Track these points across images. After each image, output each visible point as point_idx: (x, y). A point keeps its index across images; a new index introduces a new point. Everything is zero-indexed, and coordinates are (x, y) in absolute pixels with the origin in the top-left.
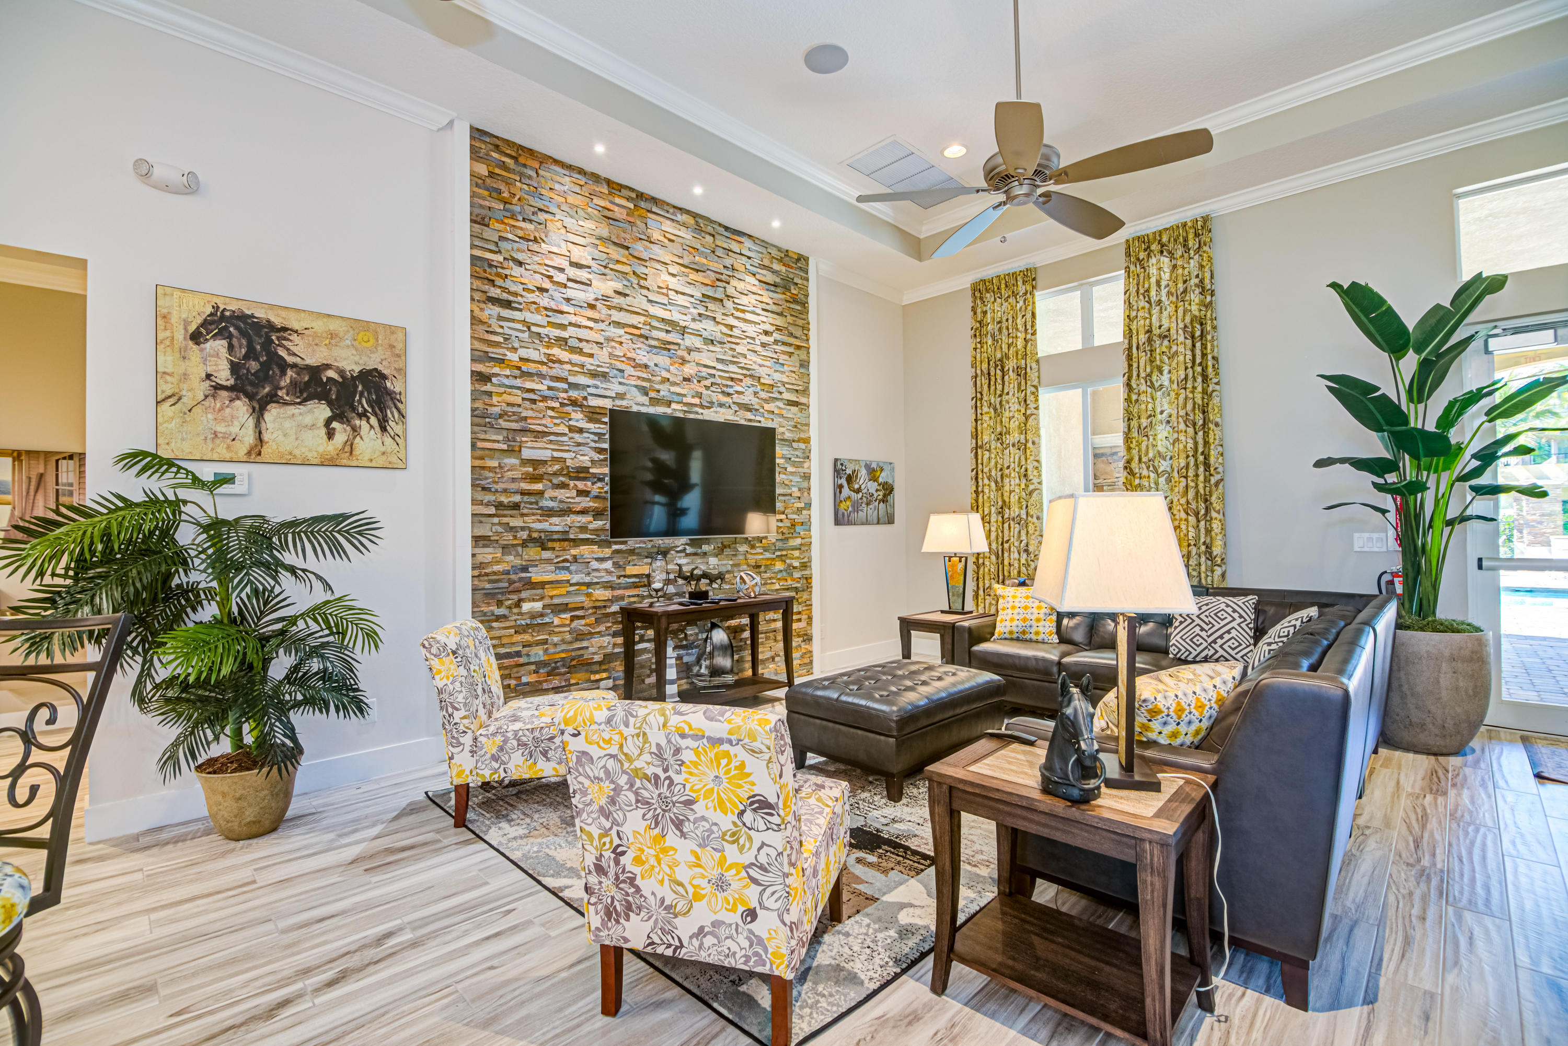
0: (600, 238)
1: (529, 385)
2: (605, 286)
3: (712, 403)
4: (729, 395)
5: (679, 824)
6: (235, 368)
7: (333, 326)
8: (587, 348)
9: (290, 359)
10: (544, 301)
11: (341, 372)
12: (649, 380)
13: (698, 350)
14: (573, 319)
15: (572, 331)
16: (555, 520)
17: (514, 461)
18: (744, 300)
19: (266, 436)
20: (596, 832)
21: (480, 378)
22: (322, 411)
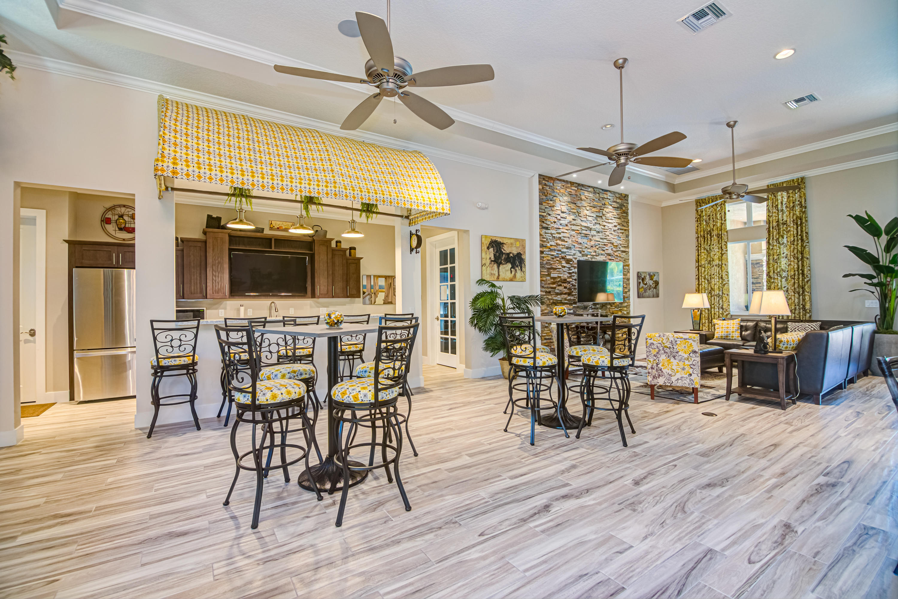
0: (569, 202)
1: (552, 253)
2: (570, 218)
3: (599, 254)
4: (604, 251)
5: (674, 357)
6: (495, 255)
7: (512, 241)
8: (566, 239)
9: (504, 252)
10: (555, 226)
11: (513, 254)
12: (581, 248)
13: (595, 236)
14: (562, 230)
15: (562, 235)
16: (559, 296)
17: (549, 278)
18: (608, 215)
19: (500, 274)
20: (652, 360)
21: (542, 252)
22: (509, 266)
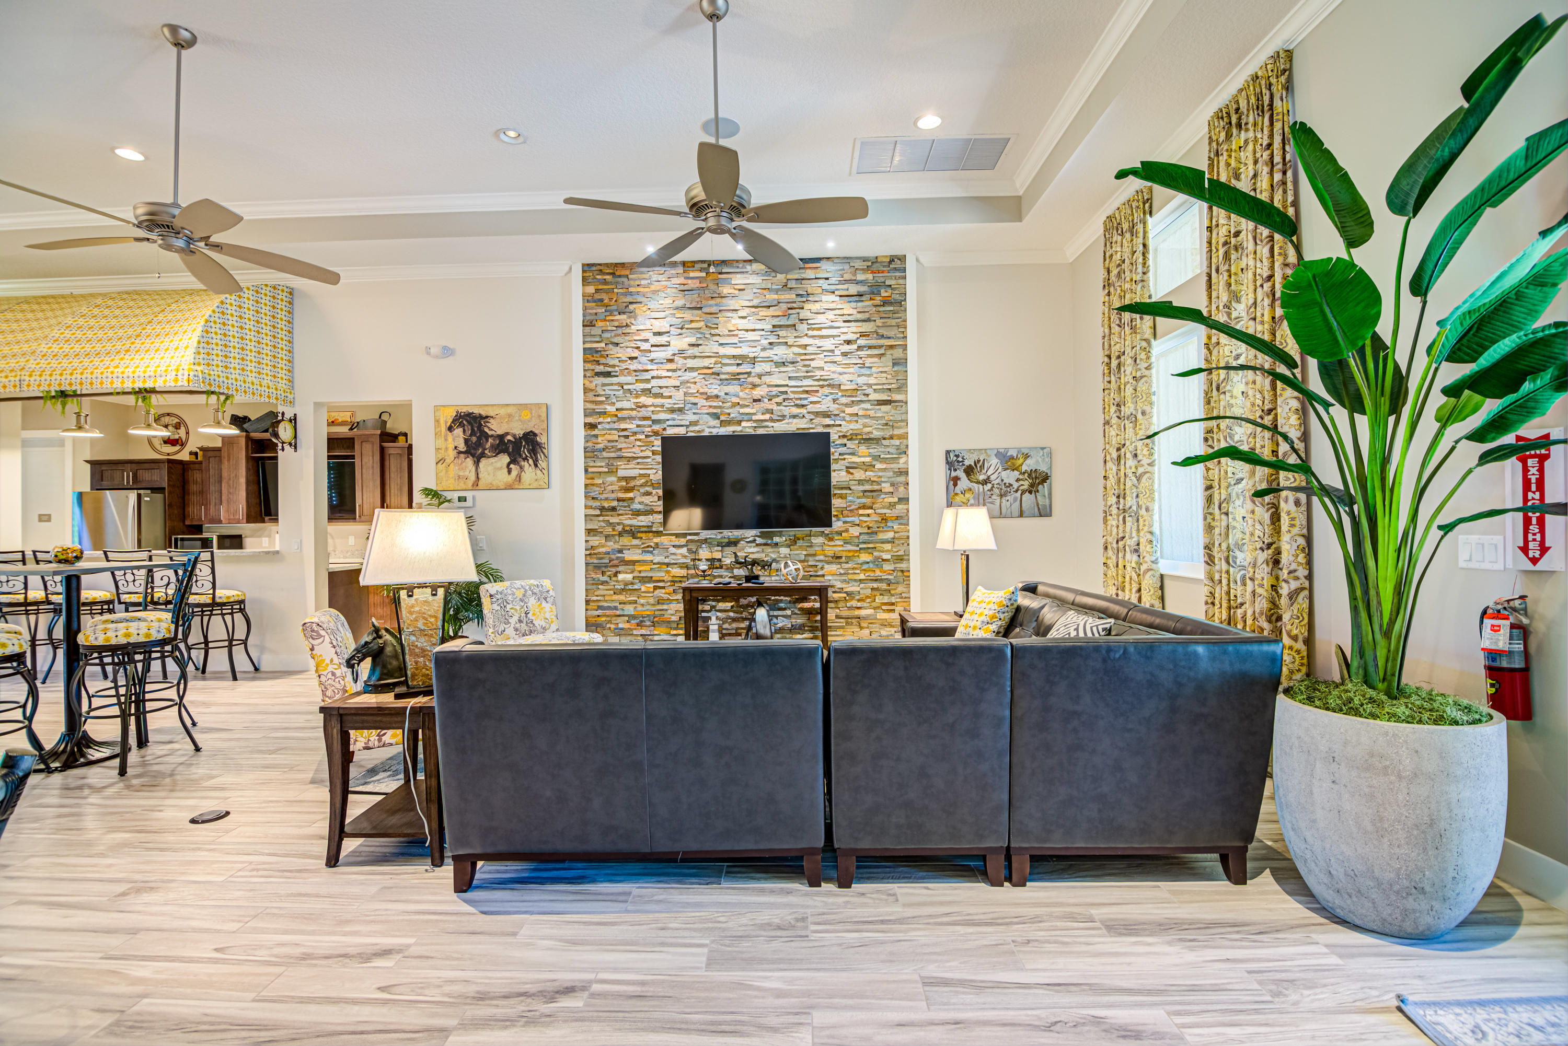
0: (677, 308)
1: (623, 426)
2: (679, 343)
3: (784, 416)
4: (803, 406)
6: (466, 441)
7: (510, 410)
8: (666, 392)
9: (490, 433)
10: (634, 366)
11: (514, 436)
12: (720, 407)
13: (769, 374)
14: (654, 373)
15: (654, 383)
16: (641, 518)
17: (614, 479)
18: (820, 319)
19: (480, 476)
21: (591, 426)
22: (505, 459)
